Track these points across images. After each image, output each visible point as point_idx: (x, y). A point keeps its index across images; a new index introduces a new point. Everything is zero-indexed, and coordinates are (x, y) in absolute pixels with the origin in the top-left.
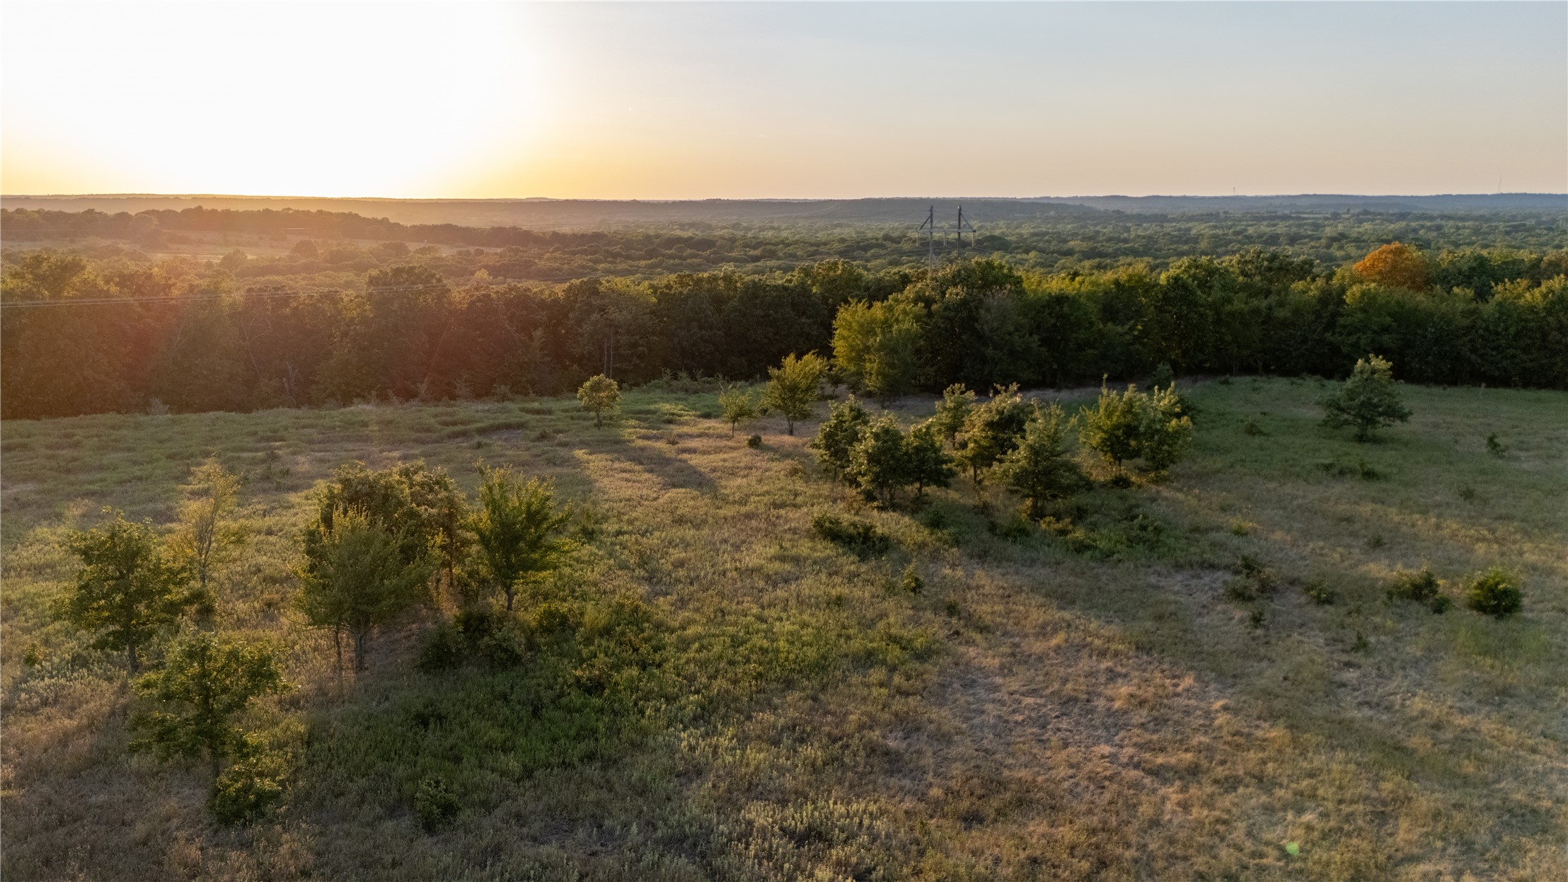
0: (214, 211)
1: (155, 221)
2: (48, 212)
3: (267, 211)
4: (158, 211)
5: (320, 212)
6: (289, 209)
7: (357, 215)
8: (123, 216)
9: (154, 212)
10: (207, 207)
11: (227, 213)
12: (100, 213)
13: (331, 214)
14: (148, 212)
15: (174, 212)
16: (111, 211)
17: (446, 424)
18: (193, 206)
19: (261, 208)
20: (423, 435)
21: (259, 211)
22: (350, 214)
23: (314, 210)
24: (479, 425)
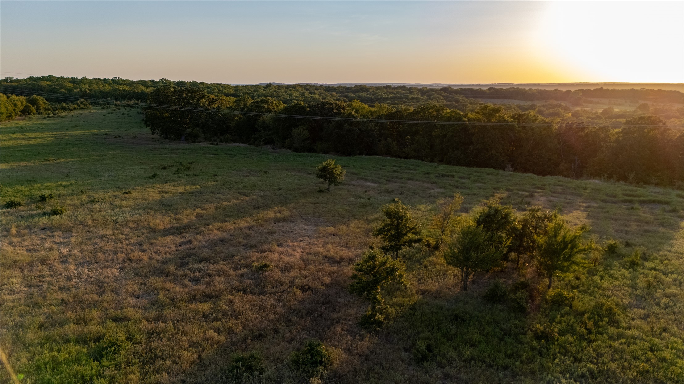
0: (608, 90)
1: (581, 93)
2: (541, 90)
3: (633, 90)
4: (583, 90)
5: (659, 90)
6: (644, 88)
7: (678, 92)
8: (569, 92)
9: (582, 90)
10: (605, 88)
11: (614, 90)
12: (560, 91)
13: (664, 91)
14: (579, 90)
15: (590, 90)
16: (564, 89)
17: (625, 195)
18: (598, 87)
19: (630, 88)
20: (608, 198)
21: (628, 90)
22: (675, 91)
23: (656, 89)
24: (641, 198)
